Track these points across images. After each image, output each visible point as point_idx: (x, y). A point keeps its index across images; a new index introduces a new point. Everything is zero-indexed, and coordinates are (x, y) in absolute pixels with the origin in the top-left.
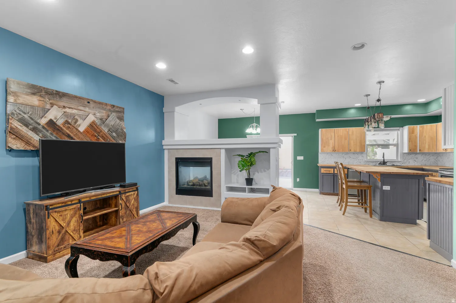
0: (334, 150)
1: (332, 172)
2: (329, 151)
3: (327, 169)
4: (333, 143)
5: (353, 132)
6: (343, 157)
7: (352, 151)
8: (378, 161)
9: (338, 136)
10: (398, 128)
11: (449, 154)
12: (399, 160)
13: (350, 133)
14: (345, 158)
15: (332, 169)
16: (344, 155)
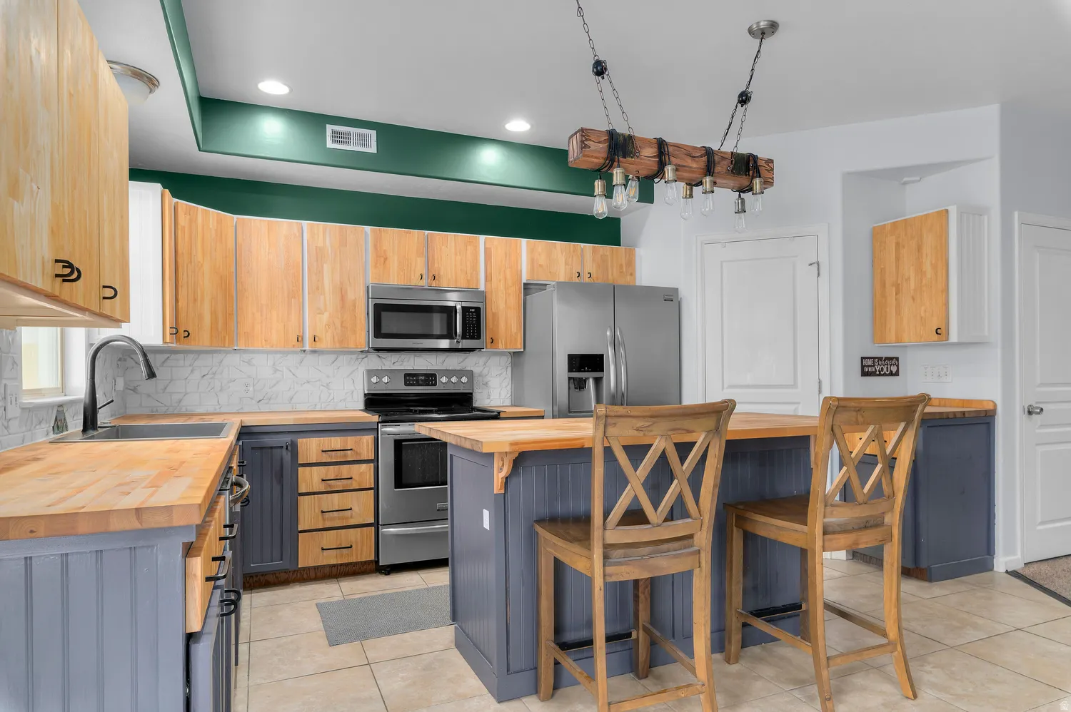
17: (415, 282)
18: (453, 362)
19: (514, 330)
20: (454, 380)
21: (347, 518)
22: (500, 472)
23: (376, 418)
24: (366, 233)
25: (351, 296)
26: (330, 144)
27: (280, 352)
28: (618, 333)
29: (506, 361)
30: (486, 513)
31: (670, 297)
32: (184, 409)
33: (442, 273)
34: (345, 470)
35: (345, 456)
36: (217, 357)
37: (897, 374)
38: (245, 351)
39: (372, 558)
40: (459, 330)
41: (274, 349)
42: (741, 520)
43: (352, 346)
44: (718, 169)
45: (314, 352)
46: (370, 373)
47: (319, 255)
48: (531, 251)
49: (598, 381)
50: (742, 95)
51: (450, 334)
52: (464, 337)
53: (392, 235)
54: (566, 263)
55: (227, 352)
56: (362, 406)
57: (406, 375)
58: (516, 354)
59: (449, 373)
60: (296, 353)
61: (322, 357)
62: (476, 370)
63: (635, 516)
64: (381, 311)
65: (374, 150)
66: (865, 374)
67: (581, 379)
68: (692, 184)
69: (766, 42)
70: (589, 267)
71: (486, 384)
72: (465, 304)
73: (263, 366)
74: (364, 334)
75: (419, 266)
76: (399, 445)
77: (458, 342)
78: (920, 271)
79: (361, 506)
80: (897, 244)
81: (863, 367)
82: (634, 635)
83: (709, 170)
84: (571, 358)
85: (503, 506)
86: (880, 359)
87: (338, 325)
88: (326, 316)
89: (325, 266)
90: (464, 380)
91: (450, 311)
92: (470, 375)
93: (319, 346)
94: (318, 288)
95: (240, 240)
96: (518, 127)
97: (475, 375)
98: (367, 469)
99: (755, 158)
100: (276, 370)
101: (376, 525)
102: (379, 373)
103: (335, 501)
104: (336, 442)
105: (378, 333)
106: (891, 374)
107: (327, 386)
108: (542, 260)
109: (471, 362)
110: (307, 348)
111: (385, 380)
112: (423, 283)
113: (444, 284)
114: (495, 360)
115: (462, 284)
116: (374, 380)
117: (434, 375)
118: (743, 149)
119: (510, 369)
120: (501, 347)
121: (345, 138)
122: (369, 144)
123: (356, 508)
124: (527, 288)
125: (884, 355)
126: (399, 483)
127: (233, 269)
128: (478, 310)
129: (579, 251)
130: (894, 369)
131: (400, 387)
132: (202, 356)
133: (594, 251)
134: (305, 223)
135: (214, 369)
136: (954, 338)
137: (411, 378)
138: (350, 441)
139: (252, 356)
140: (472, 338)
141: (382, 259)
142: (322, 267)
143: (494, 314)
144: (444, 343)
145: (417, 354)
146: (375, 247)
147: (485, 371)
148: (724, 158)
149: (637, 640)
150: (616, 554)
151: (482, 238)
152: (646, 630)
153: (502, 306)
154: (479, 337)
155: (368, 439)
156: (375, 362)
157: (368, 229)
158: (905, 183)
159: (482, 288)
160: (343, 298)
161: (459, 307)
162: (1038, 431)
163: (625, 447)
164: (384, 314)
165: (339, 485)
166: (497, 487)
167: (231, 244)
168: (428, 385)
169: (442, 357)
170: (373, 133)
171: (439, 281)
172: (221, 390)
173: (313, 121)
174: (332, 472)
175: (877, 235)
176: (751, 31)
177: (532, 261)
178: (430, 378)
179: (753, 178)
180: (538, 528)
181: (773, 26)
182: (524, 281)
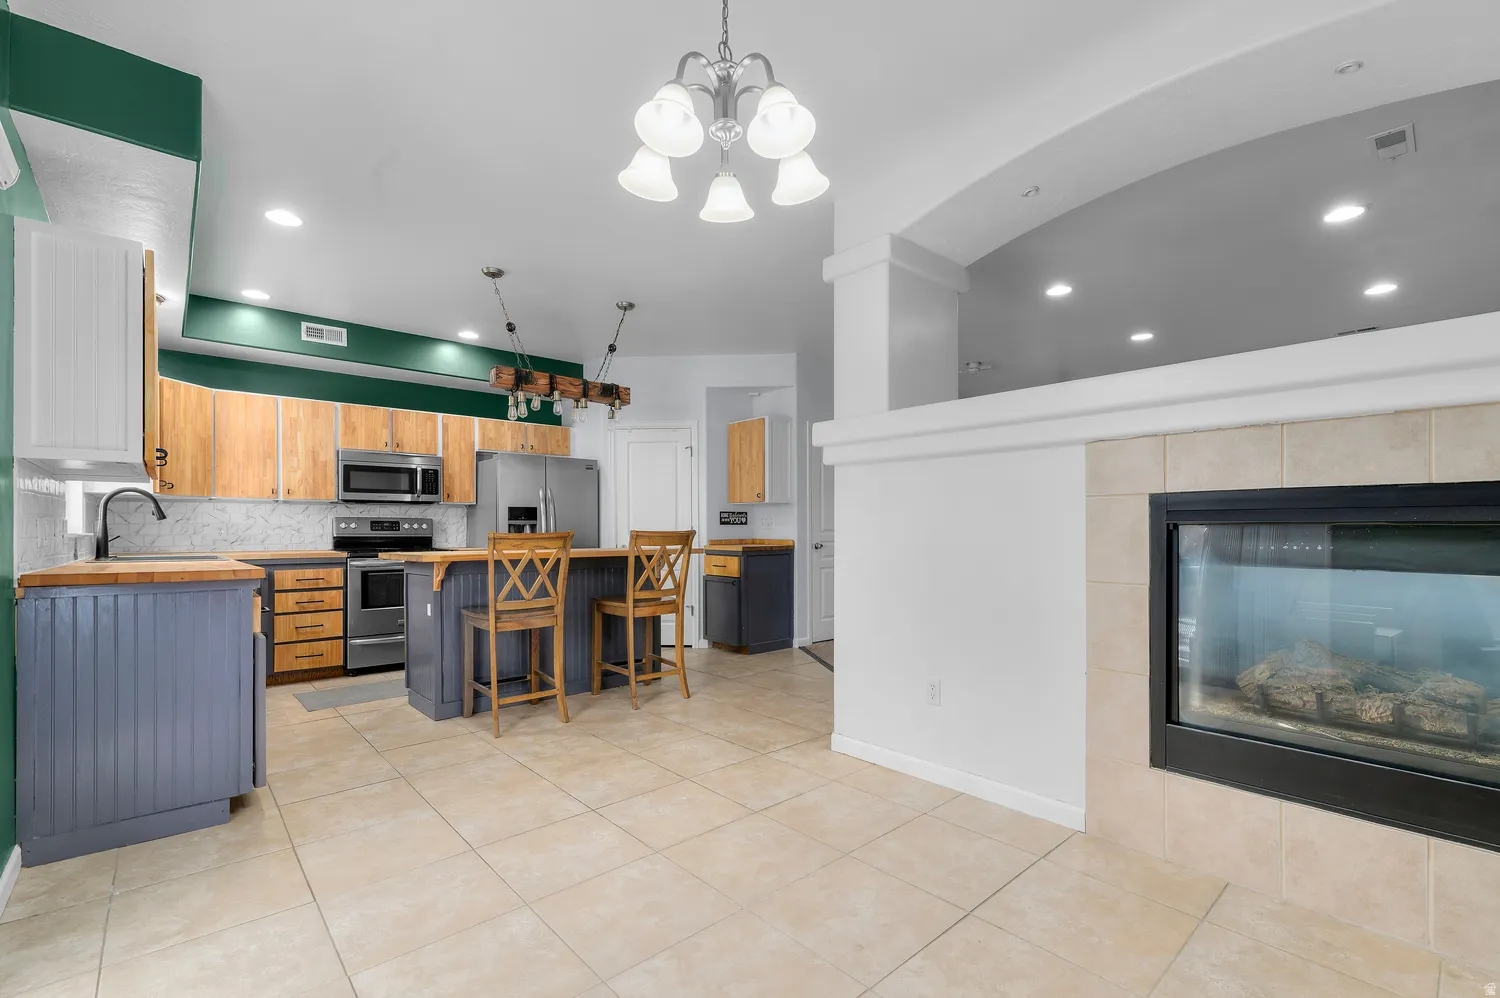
17: (381, 447)
18: (415, 512)
19: (467, 487)
20: (416, 526)
21: (318, 633)
22: (438, 576)
23: (345, 554)
24: (336, 408)
25: (322, 458)
26: (304, 337)
27: (252, 502)
28: (549, 492)
29: (463, 512)
30: (429, 605)
31: (591, 467)
32: (156, 550)
33: (405, 441)
34: (317, 595)
35: (317, 584)
36: (191, 505)
37: (746, 523)
38: (220, 501)
39: (341, 663)
40: (419, 487)
41: (250, 499)
42: (600, 607)
43: (323, 498)
44: (591, 393)
45: (285, 502)
46: (339, 520)
47: (293, 425)
48: (483, 428)
49: (533, 528)
50: (610, 346)
51: (412, 490)
52: (424, 492)
53: (360, 411)
54: (513, 438)
55: (201, 501)
56: (331, 546)
57: (372, 523)
58: (470, 507)
59: (411, 521)
60: (269, 503)
61: (293, 507)
62: (436, 519)
63: (514, 594)
64: (349, 471)
65: (344, 343)
66: (722, 523)
67: (519, 525)
68: (577, 401)
69: (627, 312)
70: (532, 441)
71: (444, 530)
72: (424, 467)
73: (236, 514)
74: (334, 488)
75: (385, 435)
76: (365, 576)
77: (418, 497)
78: (751, 456)
79: (332, 624)
80: (740, 437)
81: (721, 518)
82: (529, 678)
83: (585, 395)
84: (511, 510)
85: (440, 599)
86: (733, 513)
87: (311, 481)
88: (299, 473)
89: (298, 434)
90: (424, 526)
91: (412, 472)
92: (430, 522)
93: (292, 498)
94: (291, 451)
95: (218, 409)
96: (469, 335)
97: (435, 523)
98: (338, 595)
99: (617, 387)
100: (249, 517)
101: (345, 637)
102: (347, 520)
103: (308, 619)
104: (309, 573)
105: (347, 488)
106: (742, 523)
107: (298, 531)
108: (492, 434)
109: (430, 512)
110: (281, 498)
111: (353, 525)
112: (388, 450)
113: (407, 450)
114: (452, 512)
115: (422, 451)
116: (343, 525)
117: (398, 523)
118: (608, 381)
119: (465, 519)
120: (456, 501)
121: (319, 333)
122: (340, 339)
123: (327, 625)
124: (480, 456)
125: (737, 511)
126: (365, 604)
127: (212, 433)
128: (436, 472)
129: (523, 429)
130: (744, 520)
131: (366, 531)
132: (175, 504)
133: (536, 429)
134: (281, 399)
135: (187, 516)
136: (767, 500)
137: (376, 524)
138: (322, 572)
139: (226, 504)
140: (431, 493)
141: (350, 428)
142: (296, 434)
143: (450, 476)
144: (408, 497)
145: (383, 505)
146: (345, 419)
147: (444, 519)
148: (596, 387)
149: (530, 681)
150: (504, 617)
151: (440, 416)
152: (536, 673)
153: (457, 468)
154: (437, 493)
155: (339, 571)
156: (344, 511)
157: (338, 404)
158: (751, 396)
159: (440, 455)
160: (314, 460)
161: (419, 469)
162: (823, 559)
163: (509, 560)
164: (352, 474)
165: (312, 607)
166: (436, 587)
167: (210, 412)
168: (392, 530)
169: (404, 508)
170: (344, 331)
171: (403, 448)
172: (194, 533)
173: (290, 319)
174: (306, 596)
175: (731, 430)
176: (617, 304)
177: (483, 436)
178: (394, 525)
179: (616, 399)
180: (464, 612)
181: (631, 306)
182: (477, 449)
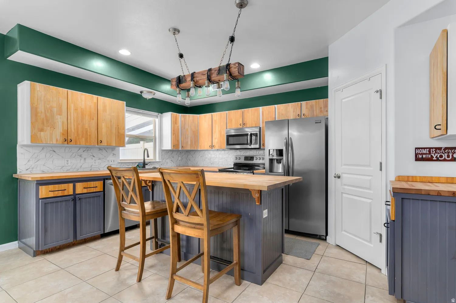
0: (67, 140)
1: (71, 192)
2: (54, 142)
3: (57, 187)
4: (63, 123)
5: (105, 107)
6: (81, 156)
7: (104, 143)
8: (136, 163)
9: (76, 110)
10: (156, 114)
11: (204, 152)
12: (157, 160)
13: (100, 107)
14: (85, 159)
15: (71, 185)
16: (81, 150)
17: (239, 126)
31: (319, 121)
33: (247, 122)
40: (249, 142)
43: (223, 148)
44: (213, 76)
47: (215, 122)
48: (279, 109)
52: (252, 144)
53: (233, 113)
54: (294, 112)
57: (245, 157)
64: (229, 137)
66: (417, 159)
70: (304, 111)
72: (252, 133)
74: (225, 144)
75: (241, 121)
77: (250, 146)
81: (416, 155)
87: (220, 142)
88: (217, 139)
89: (216, 125)
91: (248, 135)
94: (215, 132)
95: (199, 121)
105: (228, 144)
108: (283, 112)
115: (254, 125)
117: (252, 157)
127: (197, 129)
128: (257, 134)
129: (300, 105)
131: (243, 161)
134: (213, 114)
141: (230, 120)
143: (264, 135)
146: (229, 117)
148: (216, 70)
151: (261, 108)
154: (257, 144)
157: (227, 112)
159: (261, 126)
160: (220, 134)
168: (250, 160)
171: (246, 125)
177: (279, 113)
